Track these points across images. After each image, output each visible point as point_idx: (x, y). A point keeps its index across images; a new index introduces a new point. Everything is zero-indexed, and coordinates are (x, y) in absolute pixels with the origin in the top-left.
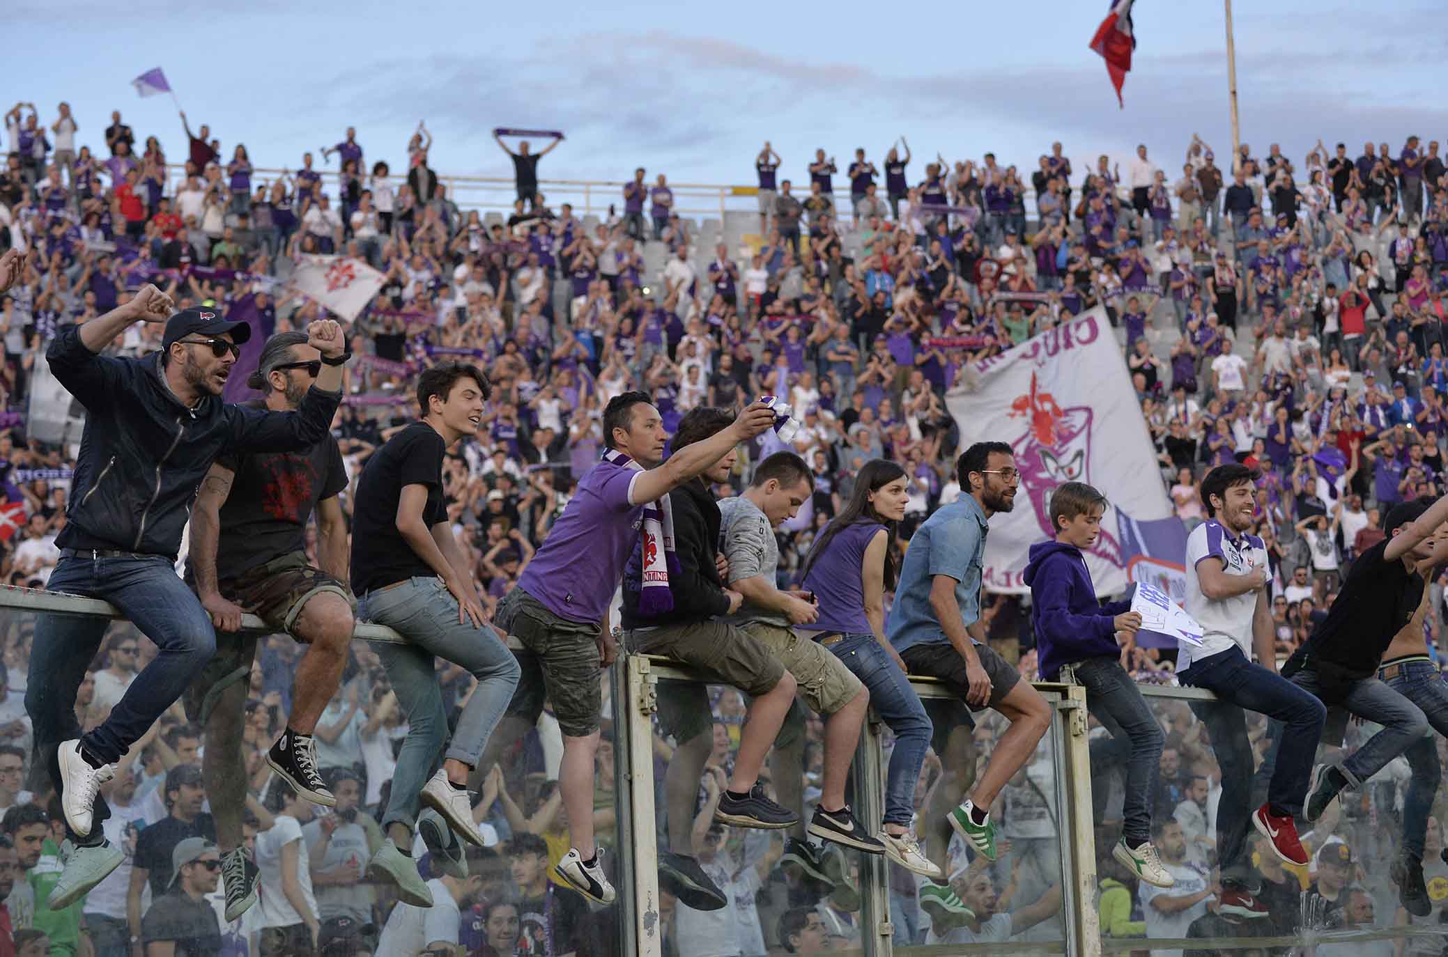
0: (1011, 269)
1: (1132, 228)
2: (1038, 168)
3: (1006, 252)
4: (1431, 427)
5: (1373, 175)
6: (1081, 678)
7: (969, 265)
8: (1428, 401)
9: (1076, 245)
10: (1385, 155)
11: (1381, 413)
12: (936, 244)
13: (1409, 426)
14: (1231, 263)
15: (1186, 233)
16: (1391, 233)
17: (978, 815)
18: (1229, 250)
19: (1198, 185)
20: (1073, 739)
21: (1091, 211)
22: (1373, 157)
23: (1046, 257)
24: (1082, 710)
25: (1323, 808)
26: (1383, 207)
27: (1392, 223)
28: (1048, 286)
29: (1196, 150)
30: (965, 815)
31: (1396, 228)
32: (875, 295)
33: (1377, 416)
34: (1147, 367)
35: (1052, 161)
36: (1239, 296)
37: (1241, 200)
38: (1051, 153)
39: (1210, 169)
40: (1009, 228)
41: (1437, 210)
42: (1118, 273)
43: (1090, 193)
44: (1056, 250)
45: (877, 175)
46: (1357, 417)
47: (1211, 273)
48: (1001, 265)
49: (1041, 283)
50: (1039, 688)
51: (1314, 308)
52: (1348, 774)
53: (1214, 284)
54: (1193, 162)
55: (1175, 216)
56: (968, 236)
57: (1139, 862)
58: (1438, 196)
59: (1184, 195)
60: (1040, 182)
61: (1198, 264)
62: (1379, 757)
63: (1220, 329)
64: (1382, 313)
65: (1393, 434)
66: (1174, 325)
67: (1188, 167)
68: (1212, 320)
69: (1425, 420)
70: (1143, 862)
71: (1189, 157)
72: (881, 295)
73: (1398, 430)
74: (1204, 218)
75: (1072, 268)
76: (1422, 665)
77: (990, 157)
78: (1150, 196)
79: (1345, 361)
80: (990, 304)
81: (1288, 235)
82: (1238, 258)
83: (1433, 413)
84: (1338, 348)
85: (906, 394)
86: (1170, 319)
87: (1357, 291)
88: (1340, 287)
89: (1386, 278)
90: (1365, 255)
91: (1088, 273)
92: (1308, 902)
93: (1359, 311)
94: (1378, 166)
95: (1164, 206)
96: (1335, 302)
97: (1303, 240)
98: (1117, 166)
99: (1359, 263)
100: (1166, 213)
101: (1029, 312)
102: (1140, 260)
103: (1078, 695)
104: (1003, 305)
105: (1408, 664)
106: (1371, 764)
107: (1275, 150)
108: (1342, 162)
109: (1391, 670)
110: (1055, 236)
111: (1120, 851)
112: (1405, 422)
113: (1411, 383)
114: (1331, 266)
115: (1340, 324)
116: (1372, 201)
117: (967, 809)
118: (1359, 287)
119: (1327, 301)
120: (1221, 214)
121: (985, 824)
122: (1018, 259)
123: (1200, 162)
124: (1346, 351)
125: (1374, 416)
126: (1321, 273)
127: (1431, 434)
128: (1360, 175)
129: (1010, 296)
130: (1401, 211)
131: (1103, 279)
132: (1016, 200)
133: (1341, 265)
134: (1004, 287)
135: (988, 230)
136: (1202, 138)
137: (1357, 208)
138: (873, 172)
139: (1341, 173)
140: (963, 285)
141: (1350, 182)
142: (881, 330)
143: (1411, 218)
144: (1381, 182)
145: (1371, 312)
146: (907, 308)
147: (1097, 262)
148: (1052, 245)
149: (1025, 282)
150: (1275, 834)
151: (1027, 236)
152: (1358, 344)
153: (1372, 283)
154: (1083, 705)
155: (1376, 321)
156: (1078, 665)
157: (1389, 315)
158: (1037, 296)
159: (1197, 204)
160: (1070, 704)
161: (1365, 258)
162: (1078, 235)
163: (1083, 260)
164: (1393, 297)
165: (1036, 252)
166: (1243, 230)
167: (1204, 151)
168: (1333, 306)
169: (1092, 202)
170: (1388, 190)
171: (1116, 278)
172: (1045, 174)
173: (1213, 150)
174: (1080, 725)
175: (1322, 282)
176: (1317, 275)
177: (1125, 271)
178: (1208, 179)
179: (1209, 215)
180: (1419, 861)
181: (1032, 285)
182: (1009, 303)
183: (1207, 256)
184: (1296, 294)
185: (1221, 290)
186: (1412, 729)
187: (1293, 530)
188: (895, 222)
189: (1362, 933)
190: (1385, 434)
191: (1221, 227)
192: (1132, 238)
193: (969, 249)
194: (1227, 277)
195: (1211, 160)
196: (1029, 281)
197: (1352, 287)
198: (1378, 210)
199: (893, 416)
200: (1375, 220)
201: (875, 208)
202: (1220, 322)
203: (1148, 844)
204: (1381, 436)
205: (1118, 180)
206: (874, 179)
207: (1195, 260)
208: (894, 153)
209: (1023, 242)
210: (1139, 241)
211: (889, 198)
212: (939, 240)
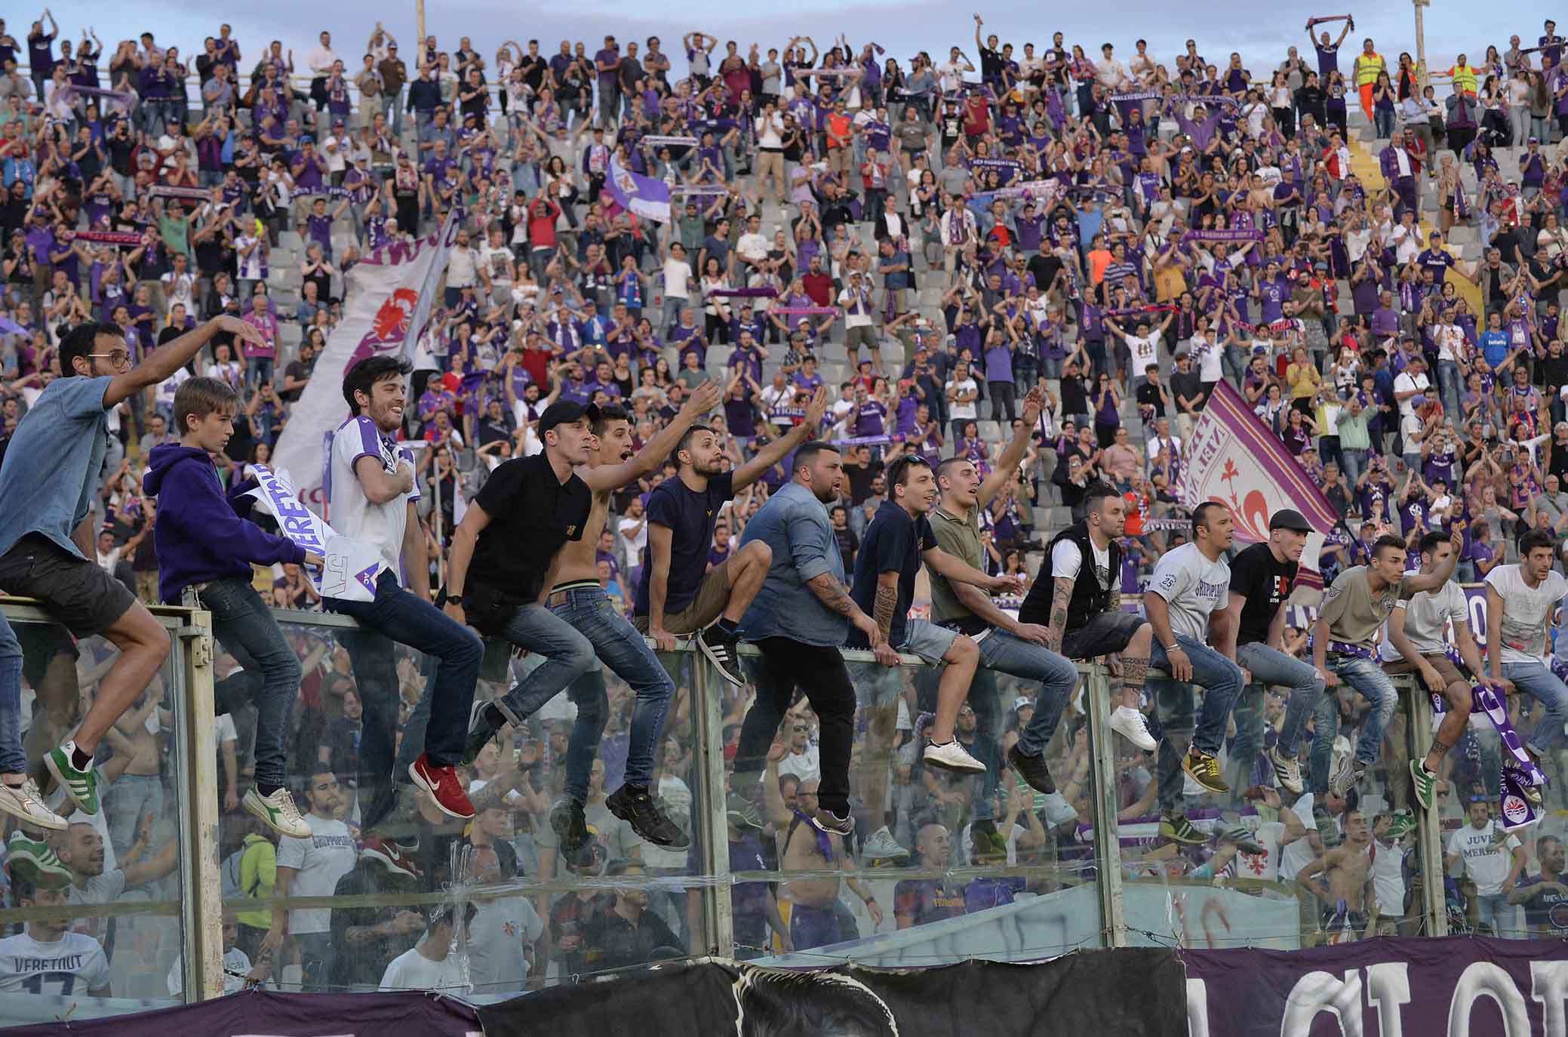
0: (170, 161)
1: (306, 123)
2: (203, 51)
3: (166, 143)
4: (623, 348)
5: (567, 75)
6: (207, 601)
7: (124, 156)
8: (620, 319)
9: (245, 138)
10: (580, 55)
11: (574, 333)
12: (86, 130)
13: (599, 346)
14: (414, 164)
15: (366, 129)
16: (586, 139)
17: (80, 758)
18: (412, 150)
19: (378, 76)
20: (196, 671)
21: (260, 101)
22: (569, 56)
23: (209, 150)
24: (207, 638)
25: (479, 750)
26: (578, 110)
27: (587, 129)
28: (213, 182)
29: (378, 40)
30: (64, 757)
31: (591, 134)
32: (14, 185)
33: (570, 335)
34: (318, 274)
35: (219, 44)
36: (422, 201)
37: (427, 95)
38: (217, 36)
39: (393, 61)
40: (168, 115)
41: (633, 116)
42: (290, 171)
43: (260, 81)
44: (221, 143)
45: (19, 51)
46: (546, 337)
47: (391, 174)
48: (161, 157)
49: (203, 178)
50: (155, 612)
51: (501, 217)
52: (506, 711)
53: (394, 186)
54: (374, 53)
55: (354, 111)
56: (121, 123)
57: (273, 811)
58: (636, 102)
59: (365, 89)
60: (206, 67)
61: (377, 164)
62: (540, 692)
63: (400, 236)
64: (574, 223)
65: (581, 355)
66: (349, 231)
67: (368, 58)
68: (390, 226)
69: (616, 339)
70: (278, 811)
71: (371, 47)
72: (20, 185)
73: (588, 351)
74: (386, 116)
75: (239, 163)
76: (591, 592)
77: (148, 37)
78: (327, 87)
79: (532, 274)
80: (146, 198)
81: (478, 137)
82: (421, 160)
83: (624, 332)
84: (526, 260)
85: (48, 295)
86: (346, 223)
87: (546, 199)
88: (530, 194)
89: (579, 188)
90: (556, 161)
91: (257, 169)
92: (459, 854)
93: (549, 221)
94: (573, 66)
95: (342, 99)
96: (524, 211)
97: (491, 143)
98: (290, 52)
99: (550, 170)
100: (344, 108)
101: (188, 210)
102: (315, 157)
103: (202, 620)
104: (161, 200)
105: (577, 591)
106: (532, 700)
107: (466, 43)
108: (535, 60)
109: (557, 596)
110: (220, 125)
111: (252, 799)
112: (595, 343)
113: (602, 300)
114: (521, 172)
115: (529, 235)
116: (566, 103)
117: (69, 752)
118: (550, 196)
119: (516, 210)
120: (404, 112)
121: (87, 769)
122: (180, 151)
123: (381, 53)
124: (535, 265)
125: (567, 335)
126: (510, 179)
127: (623, 355)
128: (555, 73)
129: (169, 190)
130: (595, 115)
131: (273, 176)
132: (178, 85)
133: (531, 172)
134: (160, 181)
135: (145, 117)
136: (384, 27)
137: (549, 110)
138: (14, 47)
139: (532, 70)
140: (117, 178)
141: (543, 84)
142: (20, 223)
143: (606, 123)
144: (576, 83)
145: (563, 222)
146: (49, 200)
147: (266, 157)
148: (217, 138)
149: (185, 176)
150: (436, 787)
151: (189, 127)
152: (547, 256)
153: (564, 192)
154: (208, 632)
155: (567, 232)
156: (204, 586)
157: (582, 227)
158: (199, 193)
159: (377, 97)
160: (192, 630)
161: (556, 163)
162: (247, 127)
163: (252, 156)
164: (586, 208)
165: (198, 144)
166: (428, 128)
167: (386, 42)
168: (521, 215)
169: (262, 91)
170: (582, 91)
171: (287, 175)
172: (212, 59)
173: (397, 40)
174: (204, 655)
175: (511, 188)
176: (505, 181)
177: (297, 169)
178: (390, 73)
179: (391, 112)
180: (581, 807)
181: (194, 180)
182: (168, 198)
183: (388, 157)
184: (482, 200)
185: (401, 193)
186: (576, 660)
187: (474, 455)
188: (41, 105)
189: (519, 887)
190: (574, 354)
191: (403, 125)
192: (306, 133)
193: (123, 138)
194: (408, 179)
195: (395, 49)
196: (190, 175)
197: (542, 194)
198: (572, 113)
199: (32, 320)
200: (569, 125)
201: (15, 88)
202: (400, 229)
203: (283, 790)
204: (569, 357)
205: (291, 69)
206: (16, 54)
207: (374, 160)
208: (37, 25)
209: (185, 133)
210: (314, 137)
211: (33, 77)
212: (89, 126)
